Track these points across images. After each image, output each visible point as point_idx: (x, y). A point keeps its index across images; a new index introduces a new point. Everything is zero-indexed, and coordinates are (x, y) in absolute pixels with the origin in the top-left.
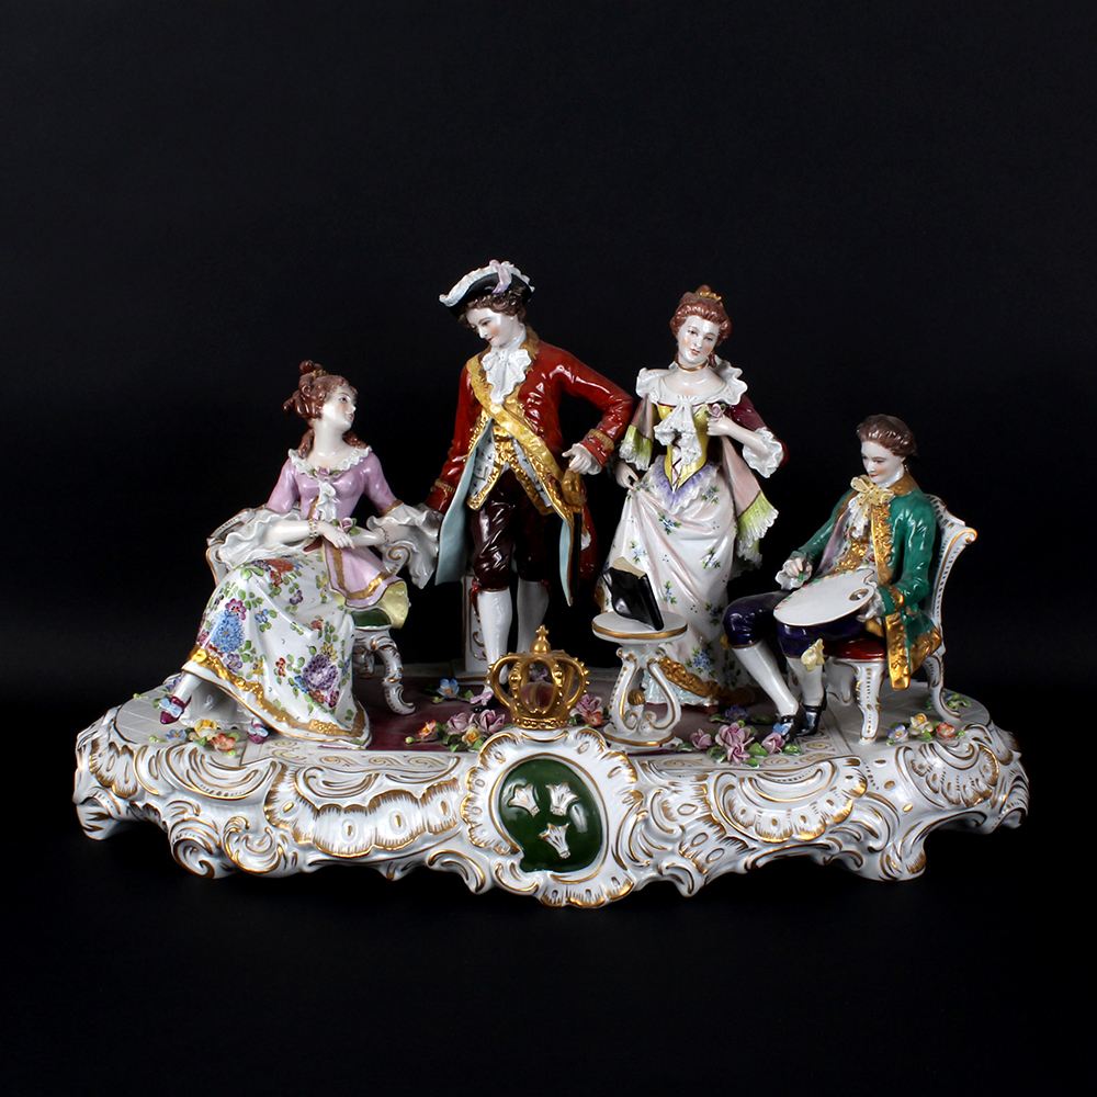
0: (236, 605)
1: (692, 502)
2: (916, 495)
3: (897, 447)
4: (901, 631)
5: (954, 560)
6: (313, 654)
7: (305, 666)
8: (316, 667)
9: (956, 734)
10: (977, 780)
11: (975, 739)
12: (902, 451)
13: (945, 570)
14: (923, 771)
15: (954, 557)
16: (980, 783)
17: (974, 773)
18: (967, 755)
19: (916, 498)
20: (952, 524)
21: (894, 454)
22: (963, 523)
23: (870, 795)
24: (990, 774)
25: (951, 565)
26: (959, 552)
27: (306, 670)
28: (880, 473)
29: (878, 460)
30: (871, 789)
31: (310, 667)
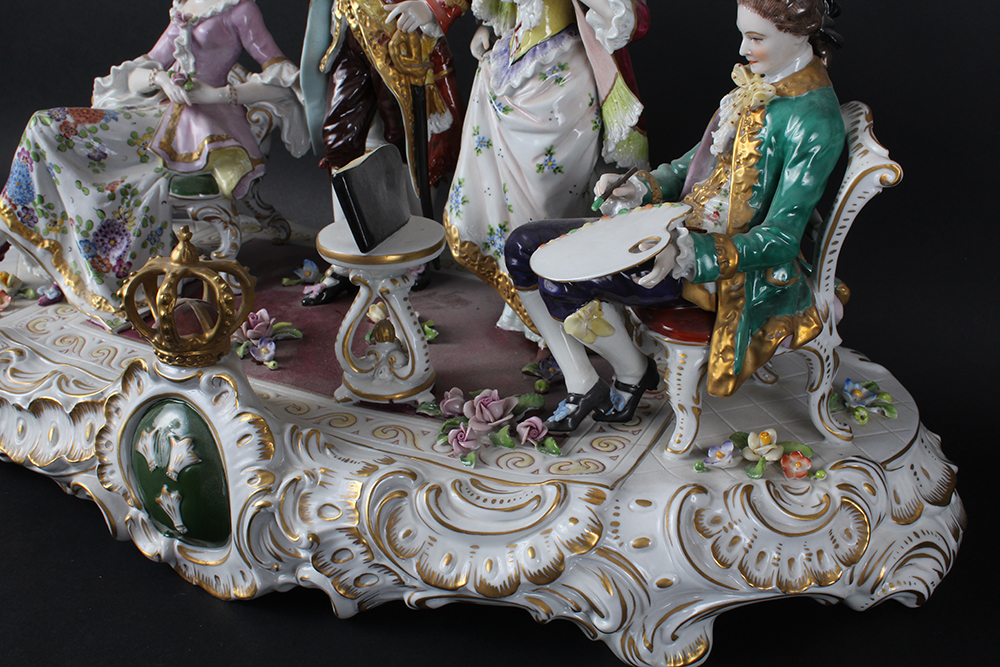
0: (26, 156)
1: (526, 81)
2: (815, 99)
3: (782, 18)
4: (737, 309)
5: (858, 209)
6: (102, 218)
7: (95, 229)
8: (107, 232)
9: (812, 472)
10: (820, 553)
11: (844, 486)
12: (790, 25)
13: (841, 223)
14: (714, 529)
15: (856, 204)
16: (827, 557)
17: (820, 541)
18: (813, 511)
19: (811, 103)
20: (866, 152)
21: (780, 28)
22: (885, 152)
23: (605, 552)
24: (852, 544)
25: (852, 217)
26: (868, 197)
27: (96, 235)
28: (762, 58)
29: (758, 38)
30: (611, 542)
31: (100, 231)
